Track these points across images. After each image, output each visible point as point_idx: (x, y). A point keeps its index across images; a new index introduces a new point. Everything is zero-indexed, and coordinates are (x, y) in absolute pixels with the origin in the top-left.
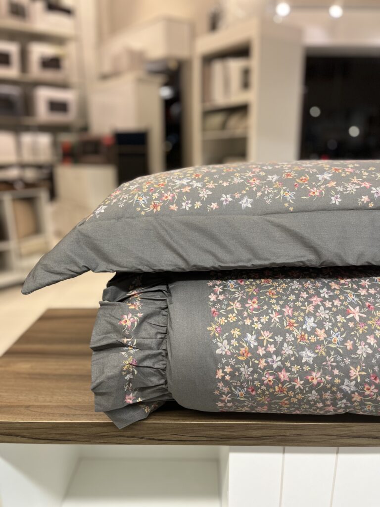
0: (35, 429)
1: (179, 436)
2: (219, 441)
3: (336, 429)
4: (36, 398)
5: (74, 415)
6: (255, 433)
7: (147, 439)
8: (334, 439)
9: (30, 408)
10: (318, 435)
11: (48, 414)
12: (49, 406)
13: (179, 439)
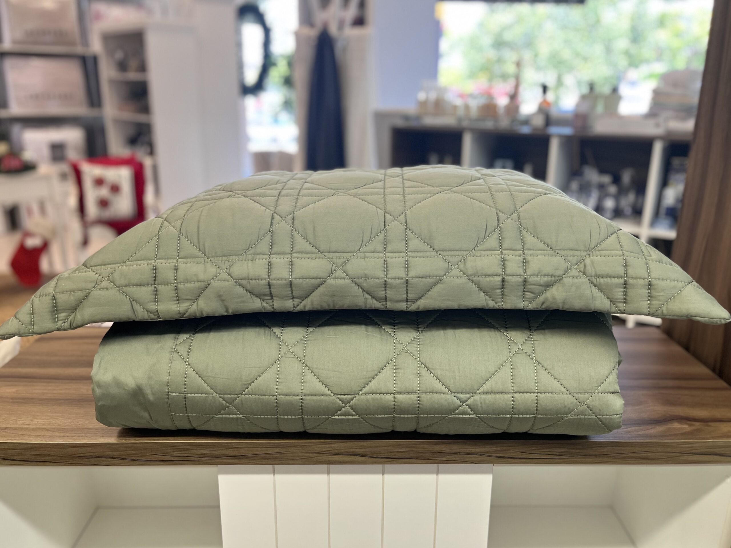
0: (9, 449)
1: (159, 456)
2: (201, 460)
3: (317, 446)
4: (15, 421)
5: (50, 436)
6: (237, 452)
7: (126, 459)
8: (316, 457)
9: (6, 430)
10: (300, 452)
11: (24, 435)
12: (28, 428)
13: (160, 459)
